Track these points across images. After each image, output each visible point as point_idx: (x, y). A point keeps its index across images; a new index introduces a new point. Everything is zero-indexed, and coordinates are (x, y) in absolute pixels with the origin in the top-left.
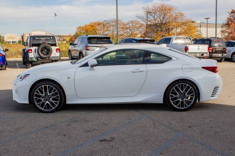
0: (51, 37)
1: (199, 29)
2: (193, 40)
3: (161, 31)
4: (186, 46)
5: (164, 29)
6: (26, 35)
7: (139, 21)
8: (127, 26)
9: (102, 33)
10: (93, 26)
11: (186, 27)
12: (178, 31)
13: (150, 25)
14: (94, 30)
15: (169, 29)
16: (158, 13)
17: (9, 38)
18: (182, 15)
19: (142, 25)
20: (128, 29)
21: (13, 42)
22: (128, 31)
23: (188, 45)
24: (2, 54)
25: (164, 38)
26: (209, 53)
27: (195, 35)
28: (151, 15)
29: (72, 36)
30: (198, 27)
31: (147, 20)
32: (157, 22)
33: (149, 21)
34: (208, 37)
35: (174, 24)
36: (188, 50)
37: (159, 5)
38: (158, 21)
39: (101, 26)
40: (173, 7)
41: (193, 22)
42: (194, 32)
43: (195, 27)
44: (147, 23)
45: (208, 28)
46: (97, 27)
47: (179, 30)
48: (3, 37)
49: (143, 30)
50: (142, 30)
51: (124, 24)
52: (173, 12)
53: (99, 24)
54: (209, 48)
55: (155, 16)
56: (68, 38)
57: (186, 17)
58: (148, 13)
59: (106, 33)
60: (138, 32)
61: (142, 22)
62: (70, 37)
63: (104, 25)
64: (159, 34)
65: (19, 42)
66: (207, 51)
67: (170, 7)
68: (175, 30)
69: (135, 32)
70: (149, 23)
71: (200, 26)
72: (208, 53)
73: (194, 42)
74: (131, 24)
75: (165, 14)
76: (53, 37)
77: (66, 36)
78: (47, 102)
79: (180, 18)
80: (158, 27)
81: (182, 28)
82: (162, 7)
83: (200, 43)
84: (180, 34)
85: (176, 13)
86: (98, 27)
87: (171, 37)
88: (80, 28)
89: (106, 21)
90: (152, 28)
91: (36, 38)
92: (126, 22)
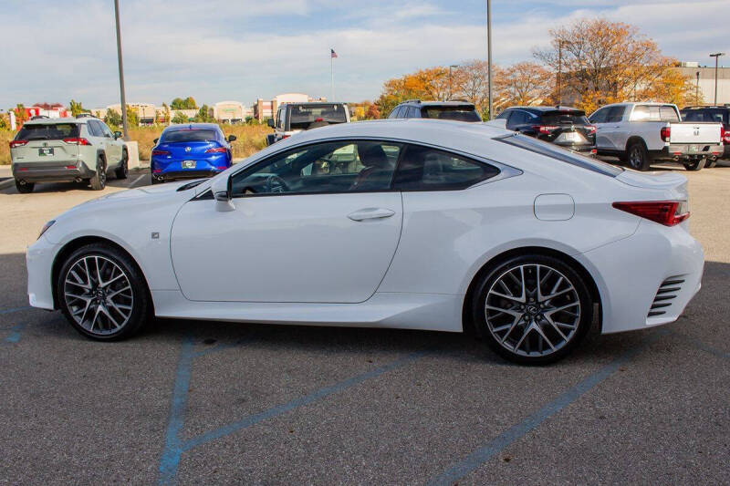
0: (336, 107)
1: (694, 82)
2: (682, 112)
3: (597, 89)
4: (662, 125)
5: (604, 84)
6: (264, 104)
7: (541, 64)
8: (510, 78)
9: (446, 97)
10: (424, 79)
11: (660, 78)
12: (638, 88)
13: (568, 76)
14: (427, 89)
15: (615, 83)
16: (588, 45)
17: (226, 111)
18: (649, 46)
19: (546, 76)
20: (510, 85)
21: (234, 121)
22: (512, 89)
23: (668, 125)
24: (225, 149)
25: (603, 107)
26: (724, 144)
27: (684, 97)
28: (569, 49)
29: (372, 103)
30: (691, 78)
31: (560, 62)
32: (585, 67)
33: (565, 64)
34: (718, 102)
35: (629, 70)
36: (669, 136)
37: (592, 24)
38: (589, 64)
39: (444, 78)
40: (628, 27)
41: (678, 65)
42: (681, 91)
43: (684, 78)
44: (560, 69)
45: (718, 81)
46: (434, 81)
47: (641, 87)
48: (212, 110)
49: (550, 86)
50: (548, 88)
51: (502, 73)
52: (626, 42)
53: (439, 74)
54: (723, 131)
55: (581, 52)
56: (363, 109)
57: (662, 53)
58: (564, 44)
59: (456, 95)
60: (536, 92)
61: (547, 68)
62: (367, 108)
63: (451, 76)
64: (590, 96)
65: (248, 120)
66: (718, 139)
67: (619, 28)
68: (632, 85)
69: (529, 94)
70: (565, 70)
71: (698, 74)
72: (722, 144)
73: (684, 115)
74: (518, 74)
75: (607, 47)
76: (340, 107)
77: (357, 105)
78: (100, 308)
79: (644, 57)
80: (587, 77)
81: (649, 82)
82: (600, 29)
83: (699, 120)
84: (646, 97)
85: (634, 44)
86: (437, 83)
87: (620, 104)
88: (392, 84)
89: (455, 66)
90: (573, 81)
91: (301, 108)
92: (506, 69)
